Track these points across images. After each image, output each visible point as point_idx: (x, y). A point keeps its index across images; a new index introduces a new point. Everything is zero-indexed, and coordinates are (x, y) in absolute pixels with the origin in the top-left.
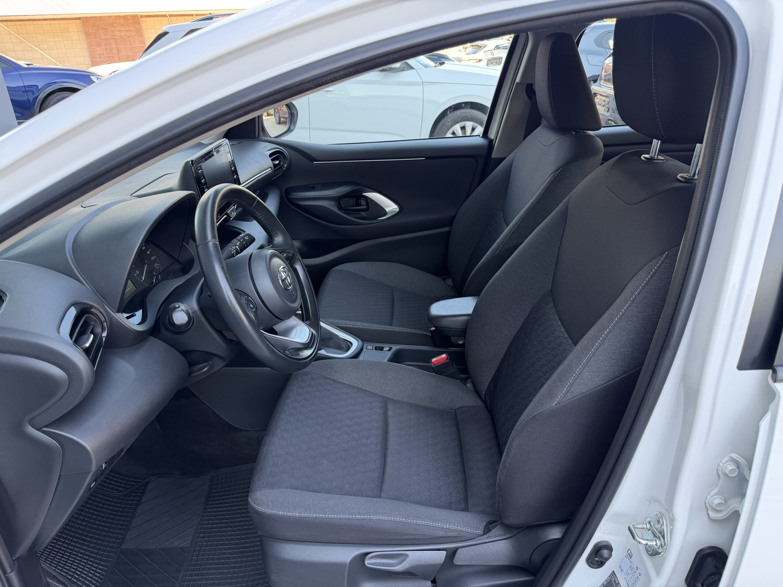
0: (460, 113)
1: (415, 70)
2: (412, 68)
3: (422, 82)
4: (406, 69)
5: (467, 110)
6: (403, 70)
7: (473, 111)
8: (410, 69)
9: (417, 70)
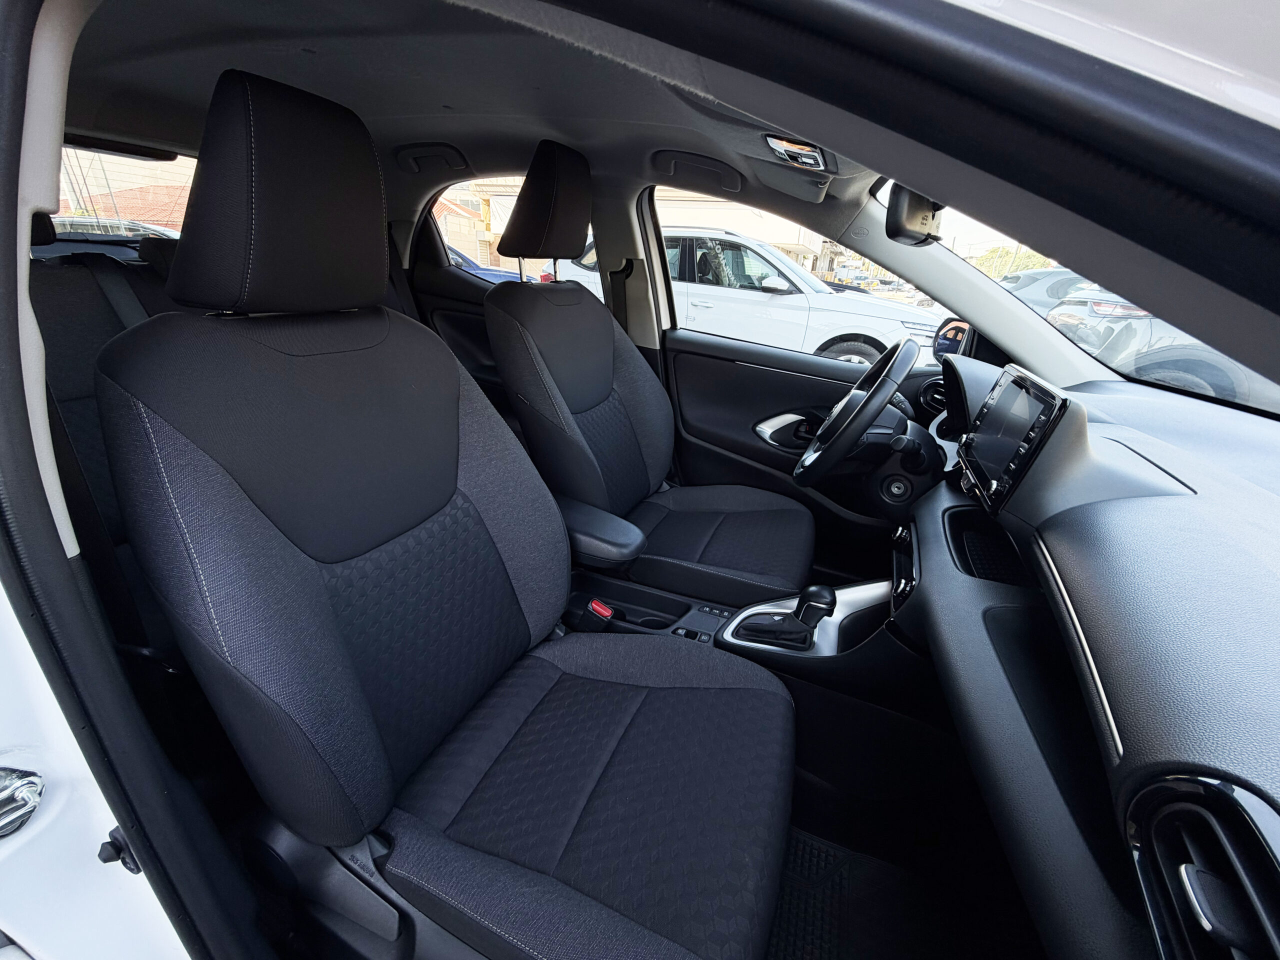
0: (847, 345)
1: (804, 295)
2: (801, 292)
3: (808, 306)
4: (794, 292)
5: (860, 344)
6: (791, 293)
7: (866, 346)
8: (799, 292)
9: (807, 295)
